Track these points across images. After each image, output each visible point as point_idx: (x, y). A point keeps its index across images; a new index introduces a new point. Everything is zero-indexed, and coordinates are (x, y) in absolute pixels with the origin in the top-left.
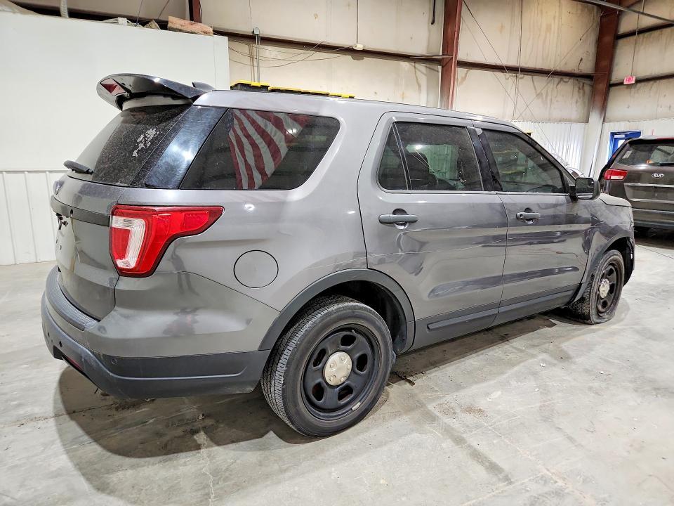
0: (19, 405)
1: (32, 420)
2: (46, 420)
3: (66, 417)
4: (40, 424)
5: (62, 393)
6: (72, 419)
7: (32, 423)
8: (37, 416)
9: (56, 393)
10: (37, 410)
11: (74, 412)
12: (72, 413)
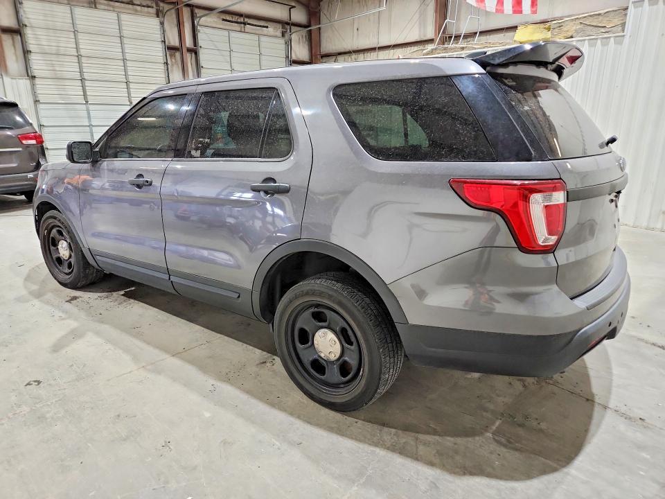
0: (641, 447)
1: (630, 418)
2: (617, 409)
3: (597, 400)
4: (623, 409)
5: (587, 431)
6: (593, 395)
7: (631, 415)
8: (623, 419)
9: (593, 435)
10: (622, 426)
11: (588, 400)
12: (590, 400)
